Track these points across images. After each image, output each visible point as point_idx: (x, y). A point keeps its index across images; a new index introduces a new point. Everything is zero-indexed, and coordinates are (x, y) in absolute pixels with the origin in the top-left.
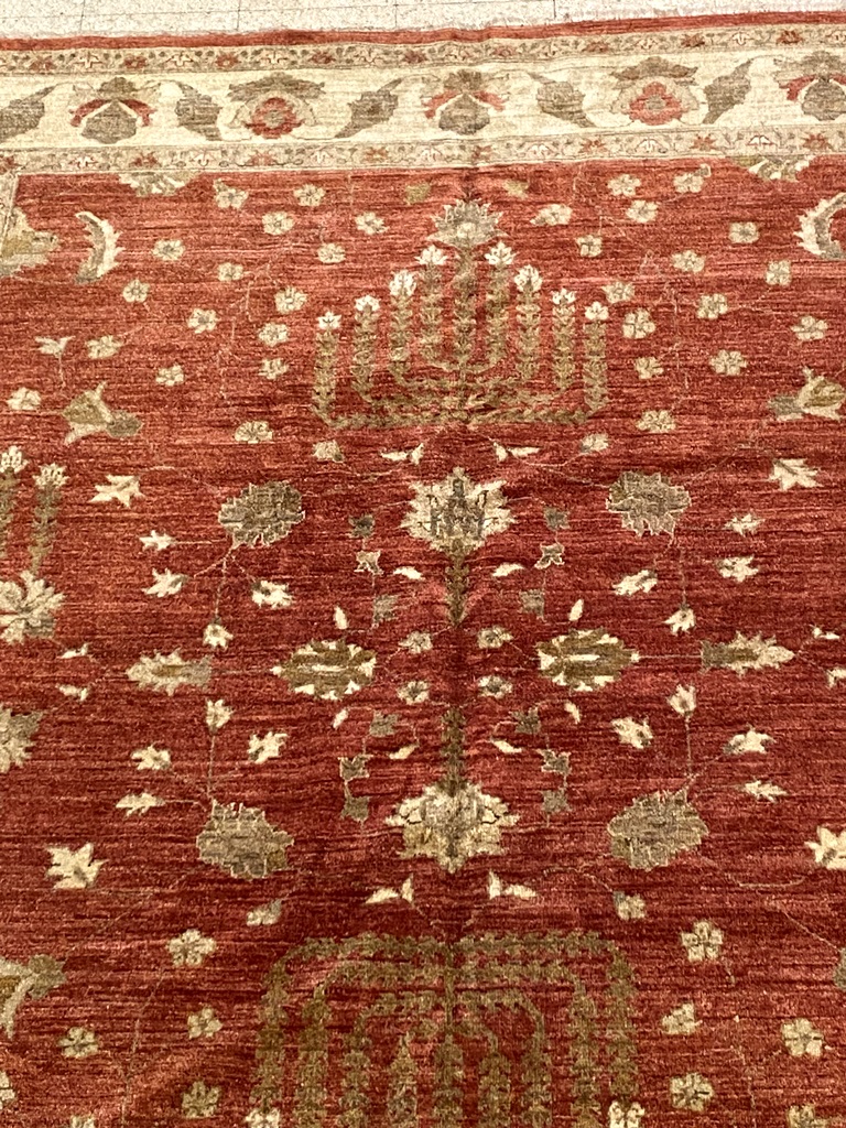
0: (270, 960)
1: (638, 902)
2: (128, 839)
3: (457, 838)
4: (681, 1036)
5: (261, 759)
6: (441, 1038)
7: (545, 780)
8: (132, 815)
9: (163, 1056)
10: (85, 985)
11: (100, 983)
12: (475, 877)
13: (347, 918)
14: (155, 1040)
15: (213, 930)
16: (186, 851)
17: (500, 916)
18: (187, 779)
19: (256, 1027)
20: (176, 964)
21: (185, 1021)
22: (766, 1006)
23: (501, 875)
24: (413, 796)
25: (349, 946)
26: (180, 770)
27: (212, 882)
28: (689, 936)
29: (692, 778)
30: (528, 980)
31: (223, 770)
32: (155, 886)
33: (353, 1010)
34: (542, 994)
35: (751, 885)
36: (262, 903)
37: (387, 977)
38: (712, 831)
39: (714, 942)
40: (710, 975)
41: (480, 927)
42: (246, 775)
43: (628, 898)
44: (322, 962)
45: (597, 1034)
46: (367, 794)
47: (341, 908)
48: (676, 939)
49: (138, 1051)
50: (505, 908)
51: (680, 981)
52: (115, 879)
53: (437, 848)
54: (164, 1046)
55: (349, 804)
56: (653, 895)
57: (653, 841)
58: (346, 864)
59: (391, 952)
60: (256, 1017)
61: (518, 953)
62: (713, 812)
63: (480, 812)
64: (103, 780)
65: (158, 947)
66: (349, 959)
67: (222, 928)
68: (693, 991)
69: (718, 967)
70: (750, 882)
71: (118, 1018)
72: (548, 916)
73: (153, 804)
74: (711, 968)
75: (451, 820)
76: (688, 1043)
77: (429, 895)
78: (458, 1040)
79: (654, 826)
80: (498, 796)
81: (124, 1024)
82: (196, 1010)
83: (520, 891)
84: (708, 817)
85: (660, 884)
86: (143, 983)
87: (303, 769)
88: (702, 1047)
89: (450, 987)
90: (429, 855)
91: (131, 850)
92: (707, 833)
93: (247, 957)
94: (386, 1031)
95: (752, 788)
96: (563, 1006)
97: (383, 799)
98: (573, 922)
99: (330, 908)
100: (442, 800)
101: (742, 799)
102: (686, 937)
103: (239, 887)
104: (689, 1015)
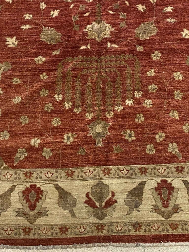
0: (58, 62)
1: (142, 47)
2: (24, 35)
3: (100, 34)
4: (151, 76)
5: (54, 16)
6: (97, 78)
7: (120, 20)
8: (24, 30)
9: (36, 83)
10: (16, 68)
11: (20, 68)
12: (104, 43)
13: (75, 53)
14: (33, 80)
15: (44, 56)
16: (37, 38)
17: (110, 51)
18: (37, 21)
19: (56, 77)
20: (37, 63)
21: (39, 76)
22: (170, 69)
23: (110, 42)
24: (90, 25)
25: (76, 59)
26: (35, 19)
27: (44, 45)
28: (153, 54)
29: (155, 18)
30: (116, 65)
31: (45, 19)
32: (31, 46)
33: (77, 73)
34: (120, 68)
35: (168, 43)
36: (55, 50)
37: (85, 65)
38: (159, 31)
39: (159, 56)
40: (158, 63)
41: (105, 54)
42: (50, 20)
43: (139, 46)
44: (70, 63)
45: (132, 77)
46: (79, 24)
47: (73, 50)
48: (150, 55)
49: (30, 82)
50: (111, 50)
51: (151, 64)
52: (21, 45)
53: (95, 36)
54: (35, 81)
55: (75, 27)
56: (145, 45)
57: (145, 33)
58: (74, 41)
59: (85, 60)
60: (55, 75)
61: (114, 59)
62: (159, 26)
63: (105, 28)
64: (17, 22)
65: (32, 60)
66: (76, 62)
67: (47, 55)
68: (154, 66)
69: (160, 61)
70: (168, 42)
71: (24, 75)
72: (121, 51)
73: (29, 27)
74: (158, 62)
75: (99, 30)
76: (152, 78)
77: (94, 47)
78: (101, 79)
79: (146, 30)
80: (110, 24)
81: (26, 77)
82: (42, 73)
83: (114, 46)
84: (158, 27)
85: (147, 43)
86: (29, 68)
87: (64, 18)
88: (155, 79)
89: (99, 68)
90: (94, 38)
91: (25, 38)
92: (158, 31)
93: (53, 62)
94: (85, 77)
95: (169, 20)
96: (125, 71)
97: (83, 25)
98: (127, 52)
99: (71, 50)
100: (96, 25)
101: (166, 23)
102: (153, 55)
103: (50, 46)
104: (153, 72)
